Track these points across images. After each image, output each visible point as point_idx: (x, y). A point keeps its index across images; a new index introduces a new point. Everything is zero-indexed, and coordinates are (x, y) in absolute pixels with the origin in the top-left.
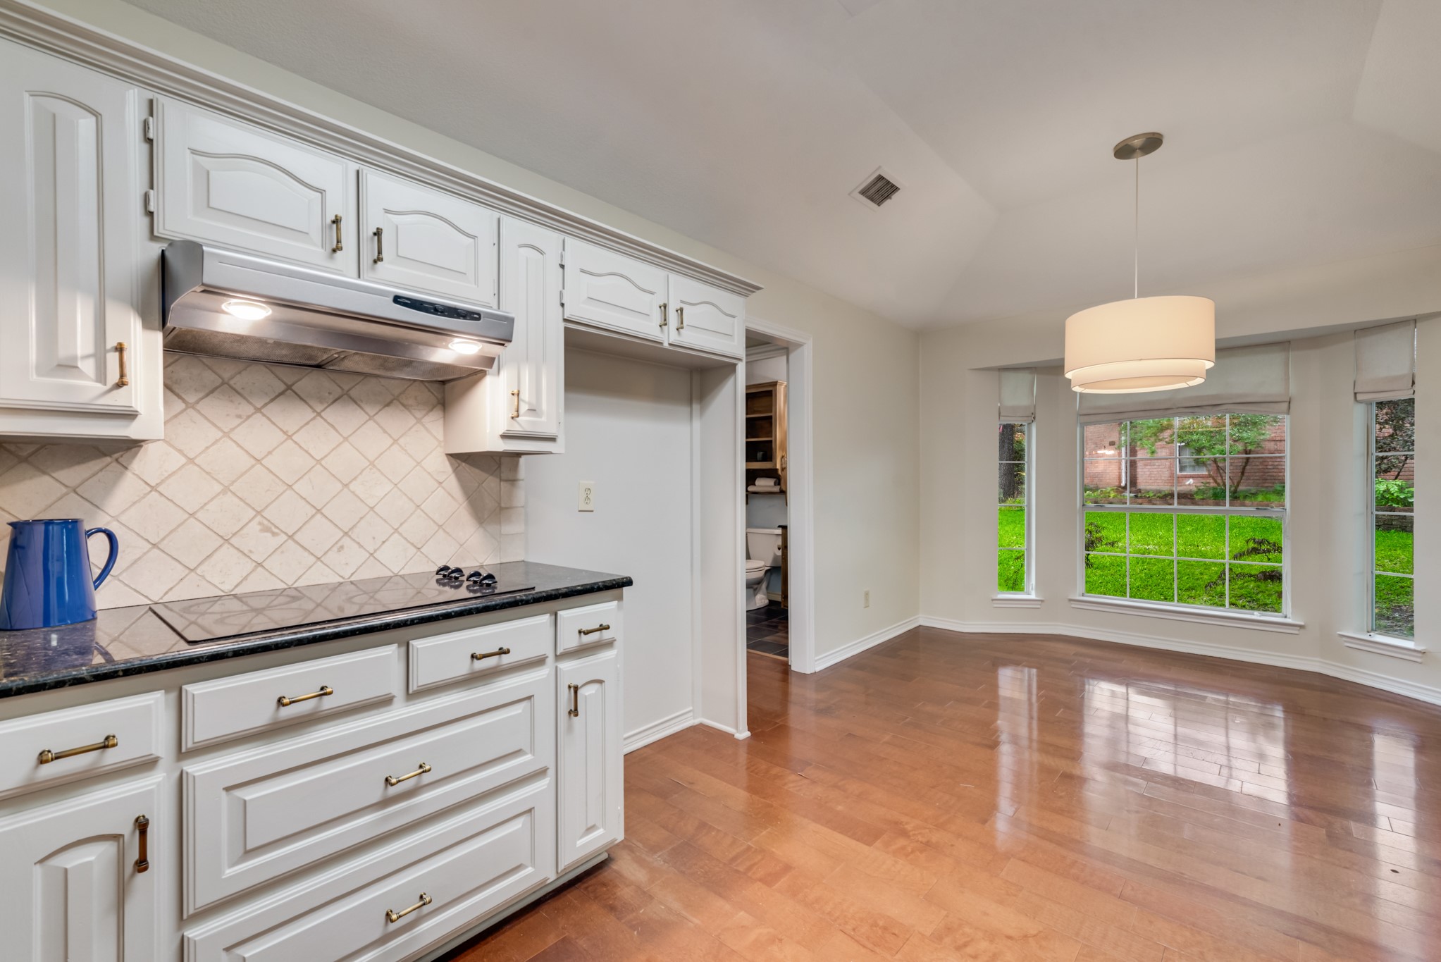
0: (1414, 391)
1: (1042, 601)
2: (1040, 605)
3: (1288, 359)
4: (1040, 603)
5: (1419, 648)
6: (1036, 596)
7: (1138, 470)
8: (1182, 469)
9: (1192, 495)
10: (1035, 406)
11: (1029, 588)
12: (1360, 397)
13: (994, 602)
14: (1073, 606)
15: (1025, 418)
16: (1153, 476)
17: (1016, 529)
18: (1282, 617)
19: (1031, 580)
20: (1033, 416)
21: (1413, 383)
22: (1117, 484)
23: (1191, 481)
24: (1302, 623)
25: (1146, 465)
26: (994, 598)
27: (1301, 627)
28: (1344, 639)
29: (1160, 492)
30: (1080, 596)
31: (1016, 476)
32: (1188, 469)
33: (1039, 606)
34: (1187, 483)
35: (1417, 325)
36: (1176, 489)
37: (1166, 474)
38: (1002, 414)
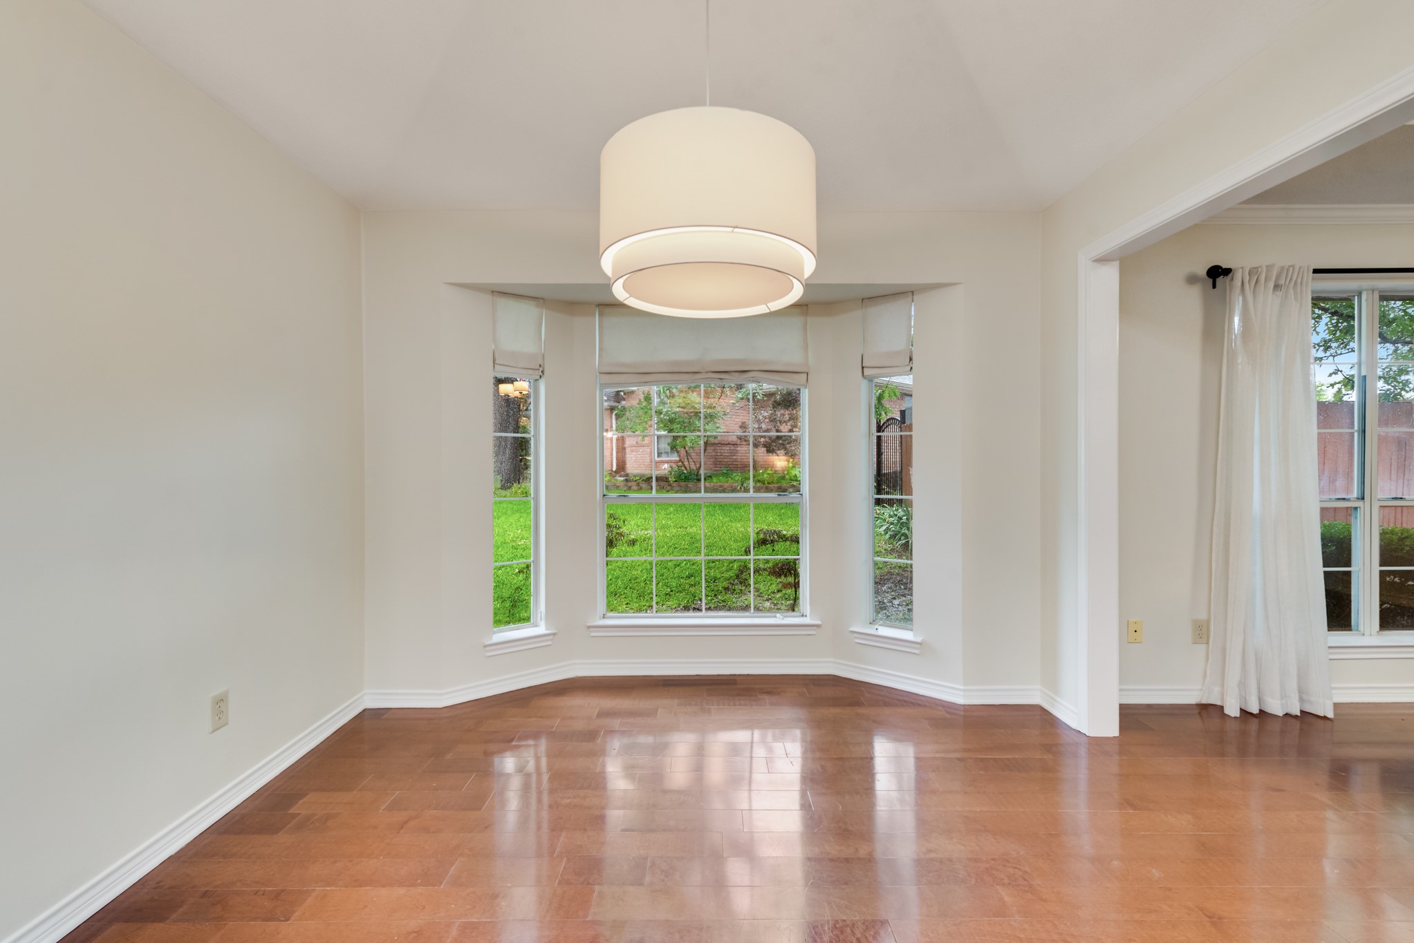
0: (911, 368)
1: (554, 634)
2: (552, 640)
3: (806, 324)
4: (551, 637)
5: (919, 639)
6: (546, 629)
7: (627, 456)
8: (659, 455)
9: (667, 478)
10: (543, 355)
11: (537, 618)
12: (867, 372)
13: (488, 648)
14: (593, 634)
15: (531, 372)
16: (637, 464)
17: (521, 520)
18: (800, 616)
19: (540, 605)
20: (541, 369)
21: (911, 359)
22: (610, 468)
23: (666, 466)
24: (818, 622)
25: (632, 451)
26: (487, 643)
27: (818, 626)
28: (855, 635)
29: (644, 475)
30: (600, 618)
31: (521, 460)
32: (663, 455)
33: (550, 643)
34: (663, 468)
35: (915, 297)
36: (654, 474)
37: (648, 460)
38: (496, 362)
